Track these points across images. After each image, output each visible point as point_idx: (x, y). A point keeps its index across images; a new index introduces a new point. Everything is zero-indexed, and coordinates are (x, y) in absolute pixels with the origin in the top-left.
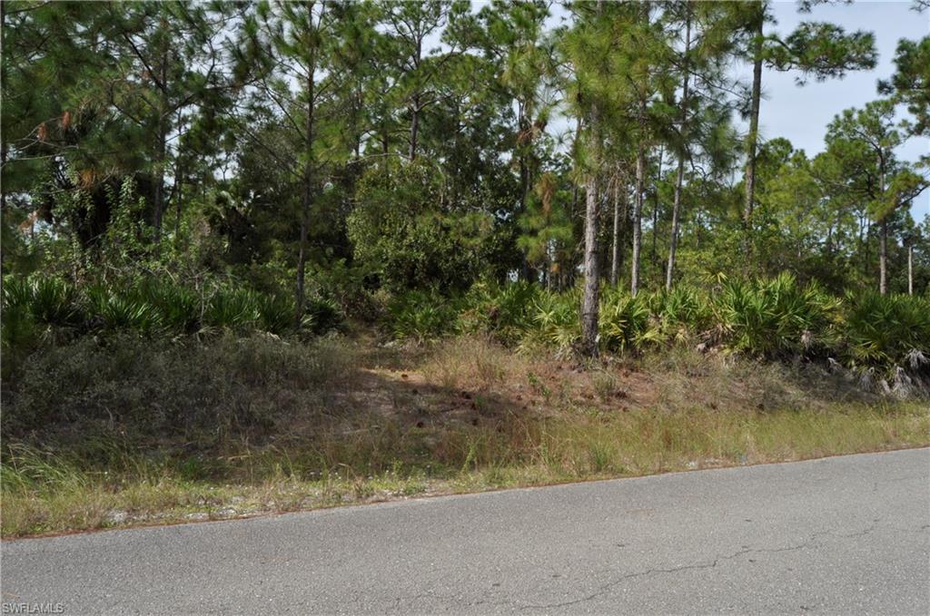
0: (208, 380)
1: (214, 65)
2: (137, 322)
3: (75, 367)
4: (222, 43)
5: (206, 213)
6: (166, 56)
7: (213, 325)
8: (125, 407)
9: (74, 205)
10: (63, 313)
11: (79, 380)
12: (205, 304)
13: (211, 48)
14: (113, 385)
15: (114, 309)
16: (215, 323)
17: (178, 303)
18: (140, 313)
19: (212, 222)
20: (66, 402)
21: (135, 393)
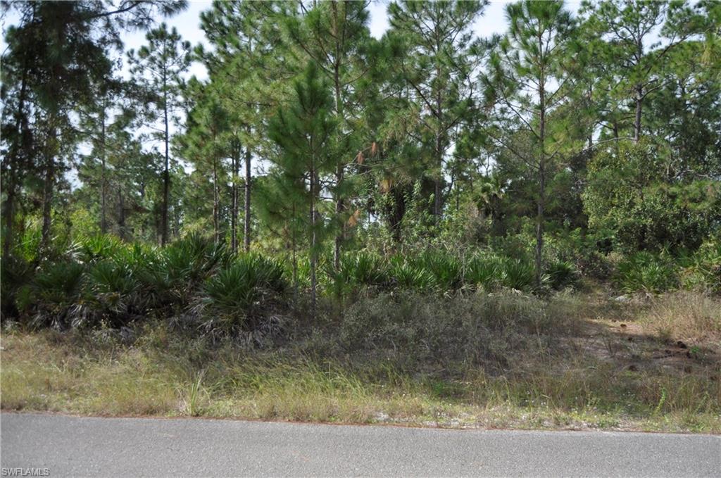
0: (460, 324)
1: (471, 94)
2: (419, 281)
3: (374, 313)
4: (477, 77)
5: (475, 200)
6: (439, 93)
7: (471, 283)
8: (404, 340)
9: (384, 203)
10: (372, 276)
11: (376, 321)
12: (466, 267)
13: (469, 81)
14: (396, 326)
15: (404, 273)
16: (473, 282)
17: (447, 267)
18: (420, 275)
19: (479, 207)
20: (367, 336)
21: (410, 332)
